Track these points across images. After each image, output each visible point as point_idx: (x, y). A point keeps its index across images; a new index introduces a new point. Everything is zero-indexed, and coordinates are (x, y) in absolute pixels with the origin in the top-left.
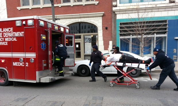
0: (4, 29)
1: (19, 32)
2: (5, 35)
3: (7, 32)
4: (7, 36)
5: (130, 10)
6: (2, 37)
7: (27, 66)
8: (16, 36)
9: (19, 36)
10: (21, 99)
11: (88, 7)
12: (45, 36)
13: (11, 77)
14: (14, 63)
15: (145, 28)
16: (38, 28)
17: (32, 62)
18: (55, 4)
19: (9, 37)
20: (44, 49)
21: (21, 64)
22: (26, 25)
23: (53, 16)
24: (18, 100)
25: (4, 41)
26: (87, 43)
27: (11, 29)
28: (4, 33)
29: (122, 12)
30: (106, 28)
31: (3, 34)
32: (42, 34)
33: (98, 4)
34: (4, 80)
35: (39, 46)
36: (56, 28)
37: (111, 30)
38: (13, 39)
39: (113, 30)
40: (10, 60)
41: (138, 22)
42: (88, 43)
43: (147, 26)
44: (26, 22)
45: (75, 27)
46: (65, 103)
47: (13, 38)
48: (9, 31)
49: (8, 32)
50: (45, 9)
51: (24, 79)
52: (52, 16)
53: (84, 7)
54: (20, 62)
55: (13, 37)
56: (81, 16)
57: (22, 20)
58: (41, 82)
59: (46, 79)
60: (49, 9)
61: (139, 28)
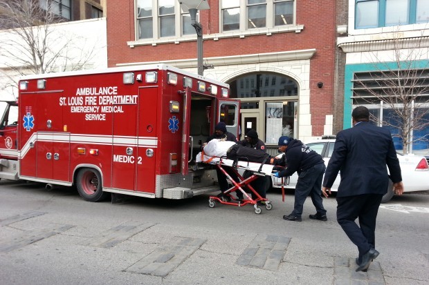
0: (101, 89)
1: (128, 96)
2: (103, 100)
3: (105, 95)
4: (105, 102)
5: (381, 44)
6: (95, 104)
7: (139, 163)
8: (123, 103)
9: (128, 103)
10: (123, 227)
11: (278, 37)
12: (178, 104)
13: (108, 185)
14: (115, 156)
15: (414, 86)
16: (165, 88)
17: (150, 155)
18: (206, 33)
19: (108, 105)
20: (173, 130)
21: (129, 160)
22: (143, 81)
23: (198, 61)
24: (117, 229)
25: (100, 112)
26: (271, 119)
27: (115, 89)
28: (100, 97)
29: (361, 49)
30: (320, 86)
31: (97, 99)
32: (172, 100)
33: (302, 30)
34: (95, 191)
35: (165, 125)
36: (202, 87)
37: (332, 90)
38: (116, 109)
39: (336, 89)
40: (109, 151)
41: (396, 72)
42: (274, 119)
43: (420, 81)
44: (143, 77)
45: (250, 82)
46: (208, 242)
47: (116, 107)
48: (110, 94)
49: (108, 95)
50: (185, 44)
51: (133, 189)
52: (196, 59)
53: (271, 38)
54: (127, 156)
55: (117, 105)
56: (261, 58)
57: (136, 72)
58: (164, 197)
59: (174, 193)
60: (193, 44)
61: (400, 86)
